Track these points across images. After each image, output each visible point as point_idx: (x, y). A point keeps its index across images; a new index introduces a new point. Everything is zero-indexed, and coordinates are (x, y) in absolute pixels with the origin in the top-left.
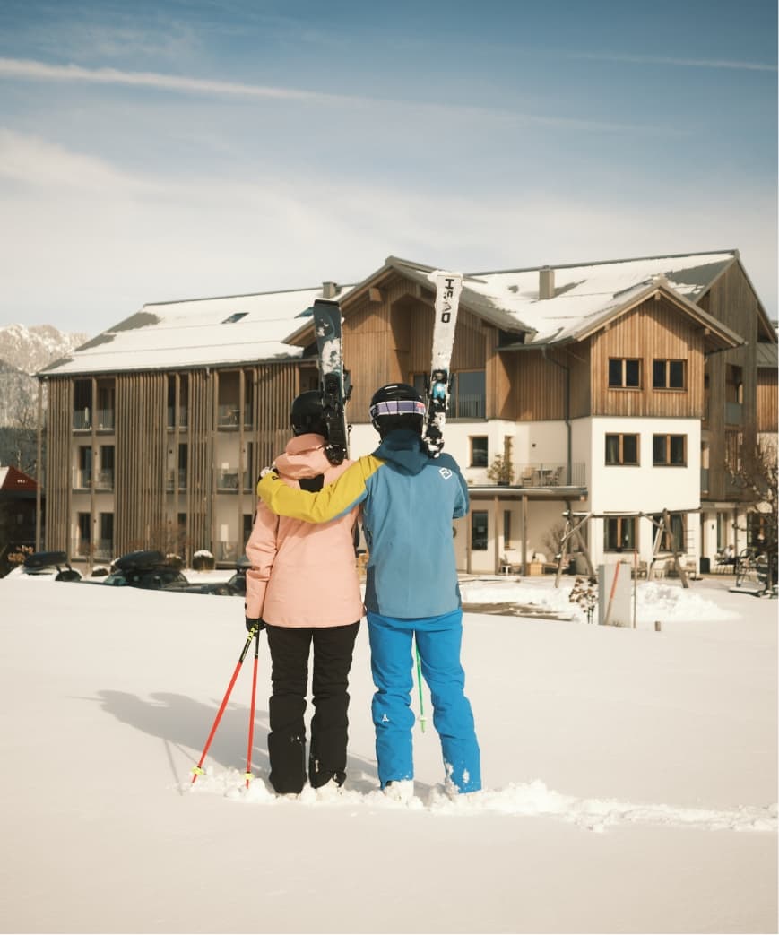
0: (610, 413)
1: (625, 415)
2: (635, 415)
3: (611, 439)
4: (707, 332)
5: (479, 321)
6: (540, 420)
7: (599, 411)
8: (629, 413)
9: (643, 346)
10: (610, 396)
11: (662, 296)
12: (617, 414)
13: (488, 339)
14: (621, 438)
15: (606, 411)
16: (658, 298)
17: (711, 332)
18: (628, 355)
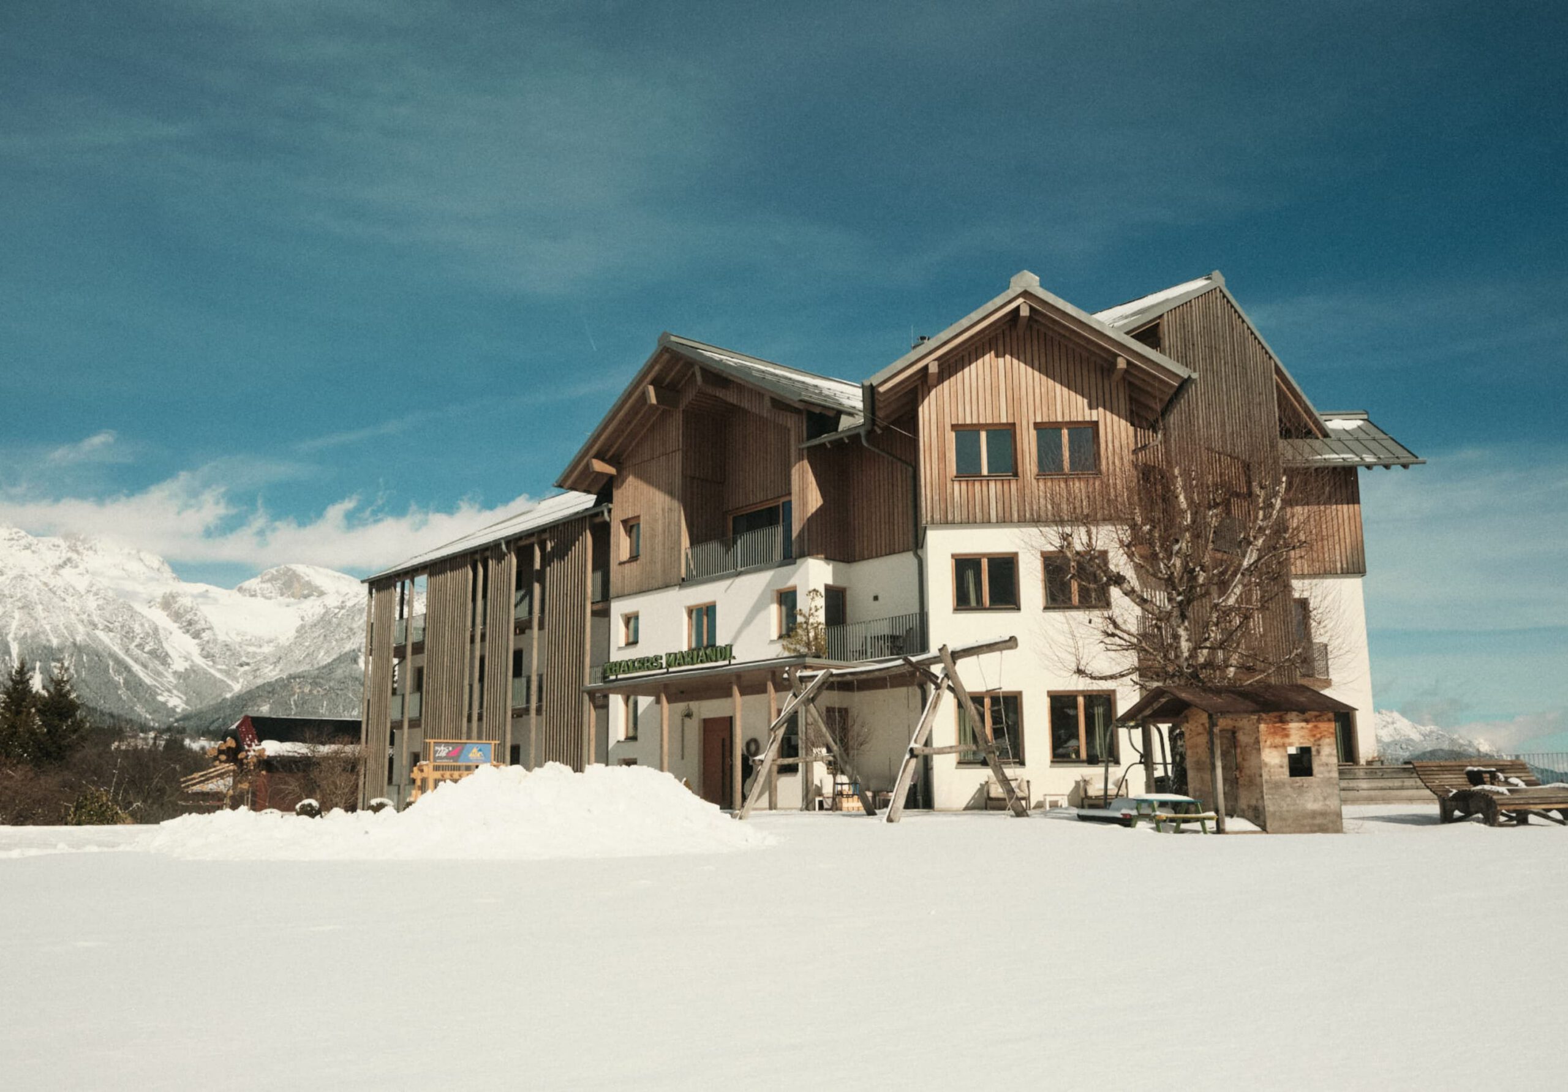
0: (958, 519)
1: (986, 522)
2: (1004, 521)
3: (965, 566)
4: (1121, 364)
5: (767, 402)
6: (881, 556)
7: (937, 517)
8: (993, 518)
9: (1014, 401)
10: (958, 490)
11: (1032, 309)
12: (969, 522)
13: (792, 433)
14: (985, 563)
15: (950, 518)
16: (1025, 312)
17: (1129, 363)
18: (986, 418)
